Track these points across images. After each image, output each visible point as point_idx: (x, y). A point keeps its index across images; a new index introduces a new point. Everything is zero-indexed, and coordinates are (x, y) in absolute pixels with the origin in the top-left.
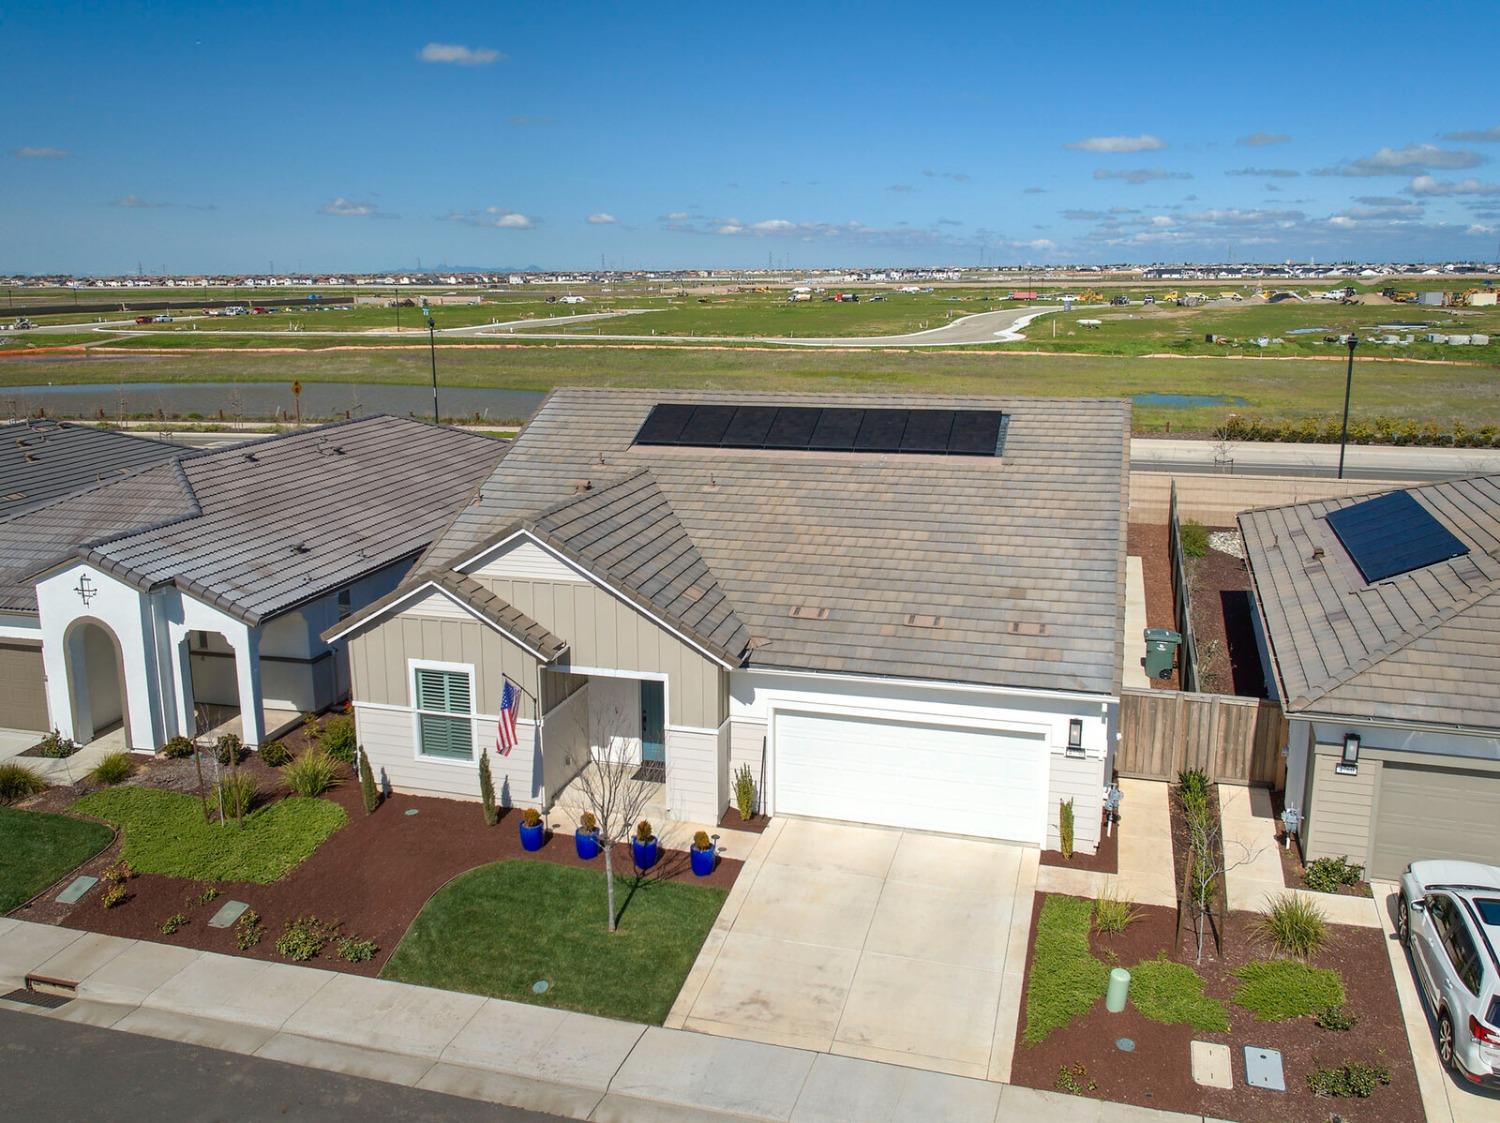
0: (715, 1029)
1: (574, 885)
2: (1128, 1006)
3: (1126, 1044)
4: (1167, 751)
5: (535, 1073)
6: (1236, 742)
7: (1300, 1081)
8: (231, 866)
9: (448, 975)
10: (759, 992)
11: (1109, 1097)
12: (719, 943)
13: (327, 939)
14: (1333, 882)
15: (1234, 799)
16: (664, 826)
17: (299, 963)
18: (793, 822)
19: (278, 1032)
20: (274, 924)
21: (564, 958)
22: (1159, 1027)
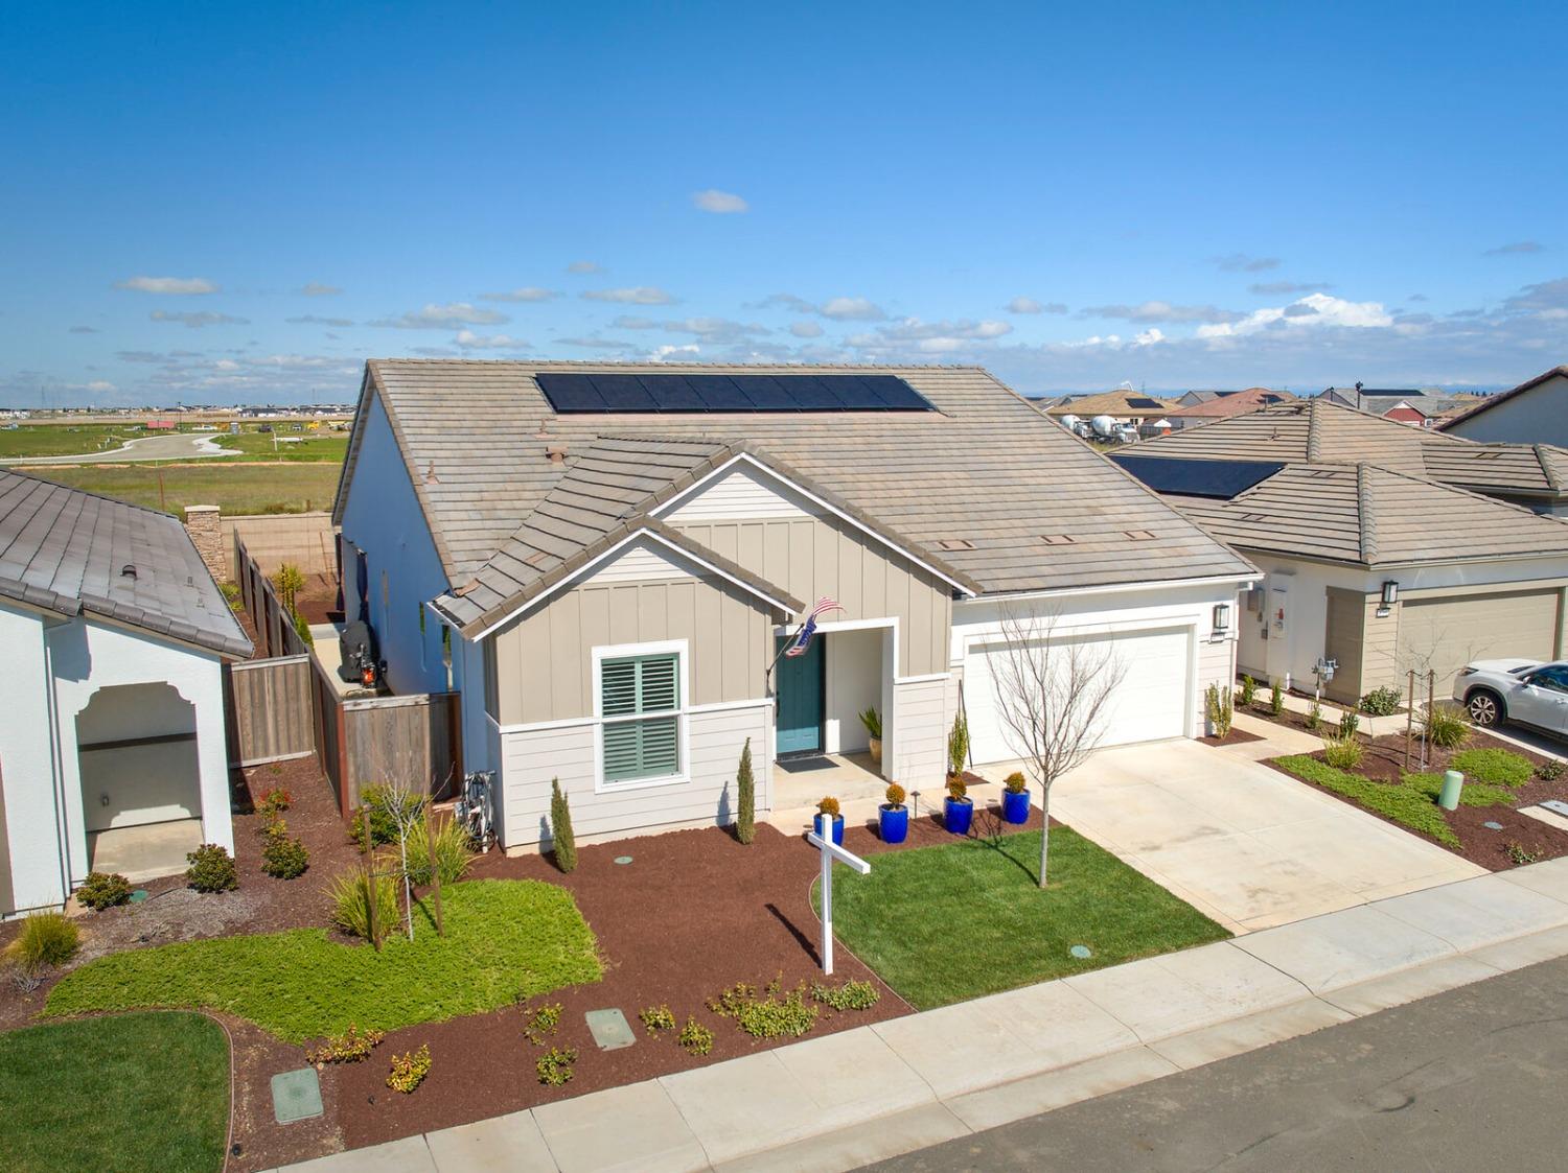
3: (1494, 825)
10: (1247, 883)
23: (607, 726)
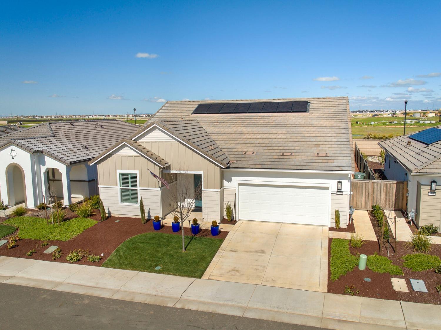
0: (219, 279)
1: (171, 239)
2: (366, 268)
3: (368, 280)
4: (367, 200)
5: (154, 293)
6: (389, 196)
7: (432, 289)
8: (53, 236)
9: (126, 265)
10: (235, 267)
11: (364, 296)
12: (221, 254)
13: (84, 256)
14: (429, 232)
15: (390, 214)
16: (202, 223)
17: (73, 263)
18: (246, 222)
19: (62, 283)
20: (66, 252)
21: (166, 259)
22: (379, 274)
23: (122, 189)
